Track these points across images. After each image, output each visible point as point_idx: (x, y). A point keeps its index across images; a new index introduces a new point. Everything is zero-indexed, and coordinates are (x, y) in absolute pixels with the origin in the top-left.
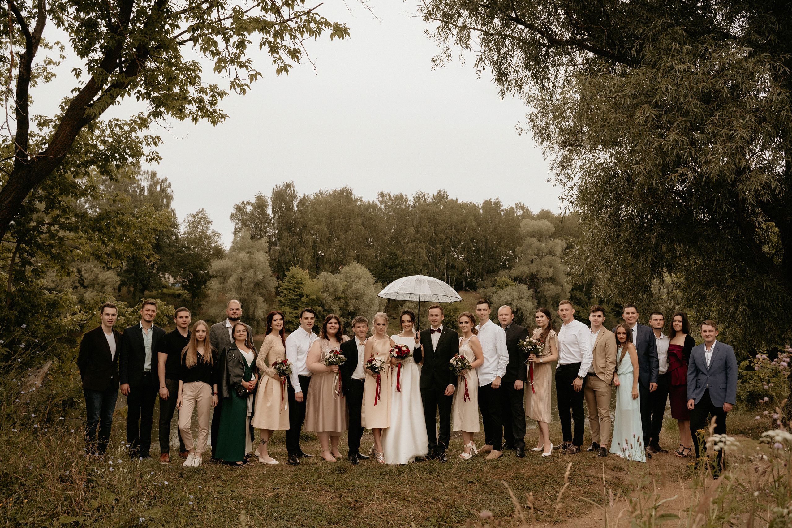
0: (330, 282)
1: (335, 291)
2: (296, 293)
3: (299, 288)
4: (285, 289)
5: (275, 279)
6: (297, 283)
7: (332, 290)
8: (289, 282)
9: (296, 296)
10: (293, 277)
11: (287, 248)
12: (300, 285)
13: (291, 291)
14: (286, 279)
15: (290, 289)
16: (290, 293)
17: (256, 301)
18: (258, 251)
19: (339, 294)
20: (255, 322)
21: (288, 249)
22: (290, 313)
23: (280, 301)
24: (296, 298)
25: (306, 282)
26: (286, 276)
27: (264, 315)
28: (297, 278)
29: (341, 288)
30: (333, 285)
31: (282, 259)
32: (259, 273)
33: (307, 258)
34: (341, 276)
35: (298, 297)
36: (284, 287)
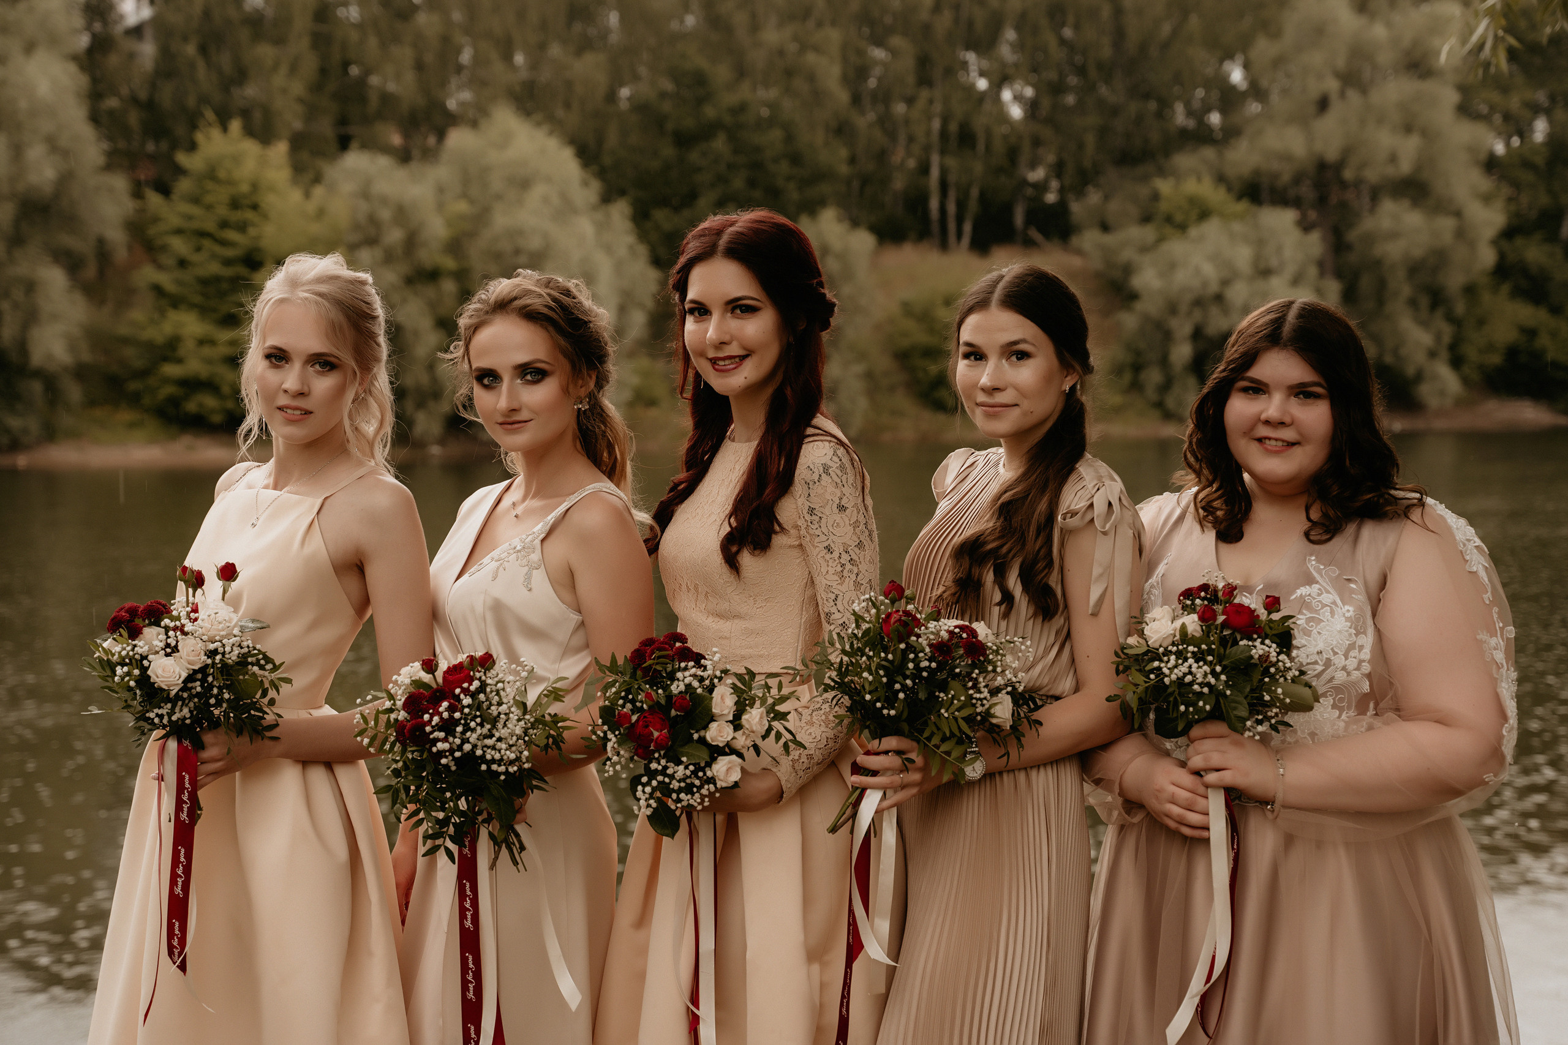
0: (384, 201)
1: (411, 242)
2: (230, 253)
3: (242, 227)
4: (179, 232)
5: (120, 183)
6: (235, 204)
7: (394, 236)
8: (196, 200)
9: (228, 262)
10: (211, 174)
11: (185, 39)
12: (249, 215)
13: (207, 243)
14: (184, 185)
15: (202, 234)
16: (198, 249)
17: (31, 286)
18: (30, 48)
19: (431, 255)
20: (37, 387)
21: (191, 49)
22: (202, 342)
23: (158, 290)
24: (228, 272)
25: (270, 201)
26: (180, 171)
27: (72, 348)
28: (230, 182)
29: (436, 229)
30: (402, 213)
31: (166, 96)
32: (36, 152)
33: (284, 91)
34: (441, 172)
35: (242, 270)
36: (175, 221)
